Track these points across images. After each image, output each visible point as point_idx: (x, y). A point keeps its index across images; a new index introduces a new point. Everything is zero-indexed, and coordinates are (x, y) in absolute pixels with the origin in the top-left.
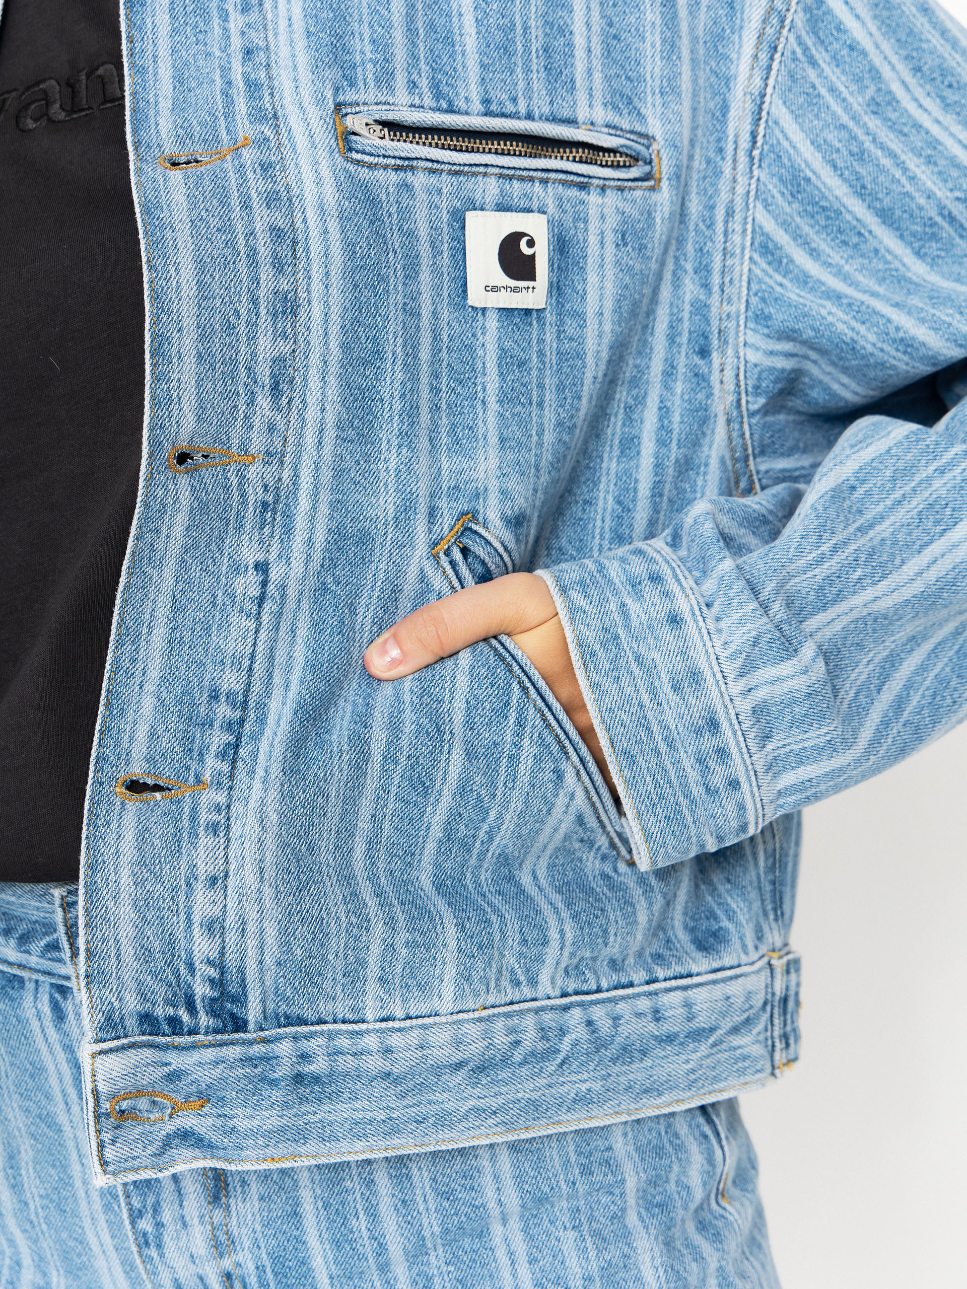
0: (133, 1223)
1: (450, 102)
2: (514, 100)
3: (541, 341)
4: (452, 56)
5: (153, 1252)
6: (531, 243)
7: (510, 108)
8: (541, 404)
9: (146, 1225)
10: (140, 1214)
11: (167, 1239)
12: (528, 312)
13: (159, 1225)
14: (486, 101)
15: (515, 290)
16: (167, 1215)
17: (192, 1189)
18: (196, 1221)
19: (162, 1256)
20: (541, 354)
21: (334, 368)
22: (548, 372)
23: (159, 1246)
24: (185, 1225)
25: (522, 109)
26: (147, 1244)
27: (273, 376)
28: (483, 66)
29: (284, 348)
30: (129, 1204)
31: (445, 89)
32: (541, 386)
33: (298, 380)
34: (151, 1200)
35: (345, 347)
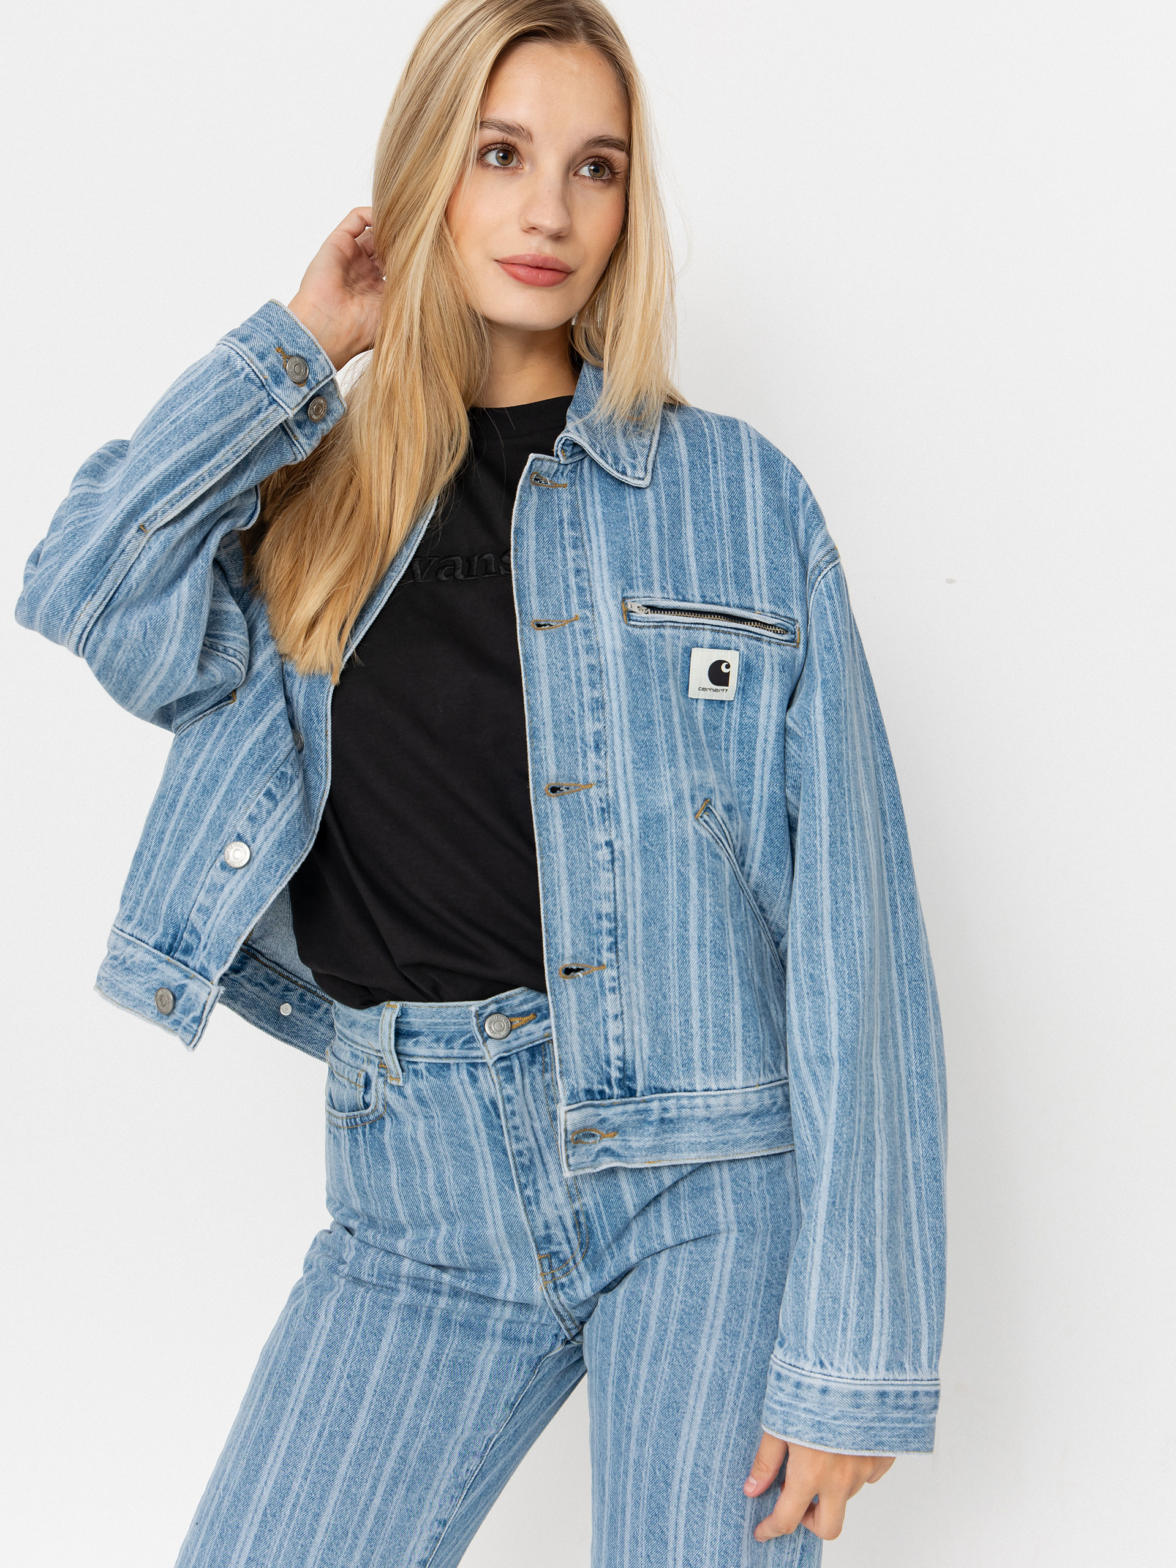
0: (522, 1192)
1: (684, 597)
2: (719, 596)
3: (728, 717)
4: (684, 575)
5: (534, 1208)
6: (728, 666)
7: (716, 600)
8: (727, 750)
9: (529, 1192)
10: (526, 1186)
11: (542, 1198)
12: (722, 702)
13: (537, 1191)
14: (703, 597)
15: (716, 690)
16: (541, 1185)
17: (553, 1168)
18: (558, 1185)
19: (539, 1208)
20: (728, 724)
21: (627, 733)
22: (732, 734)
23: (537, 1203)
24: (551, 1189)
25: (723, 600)
26: (530, 1203)
27: (595, 741)
28: (700, 580)
29: (599, 726)
30: (519, 1181)
31: (681, 590)
32: (727, 740)
33: (609, 742)
34: (531, 1178)
35: (632, 722)
